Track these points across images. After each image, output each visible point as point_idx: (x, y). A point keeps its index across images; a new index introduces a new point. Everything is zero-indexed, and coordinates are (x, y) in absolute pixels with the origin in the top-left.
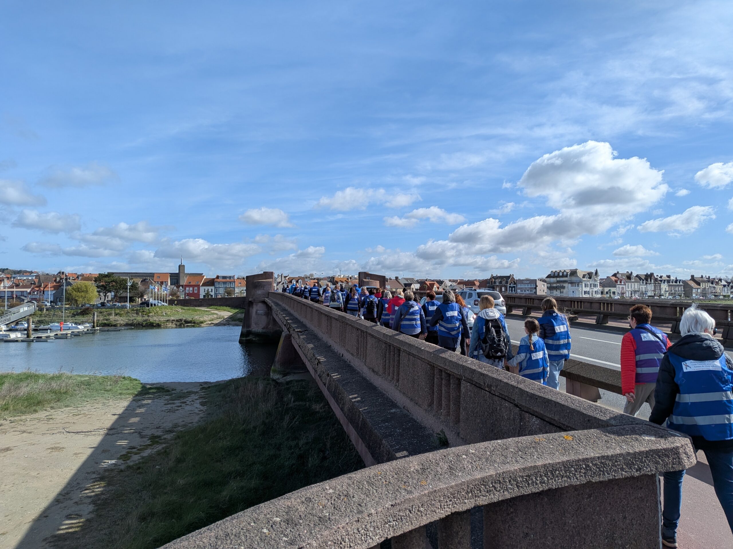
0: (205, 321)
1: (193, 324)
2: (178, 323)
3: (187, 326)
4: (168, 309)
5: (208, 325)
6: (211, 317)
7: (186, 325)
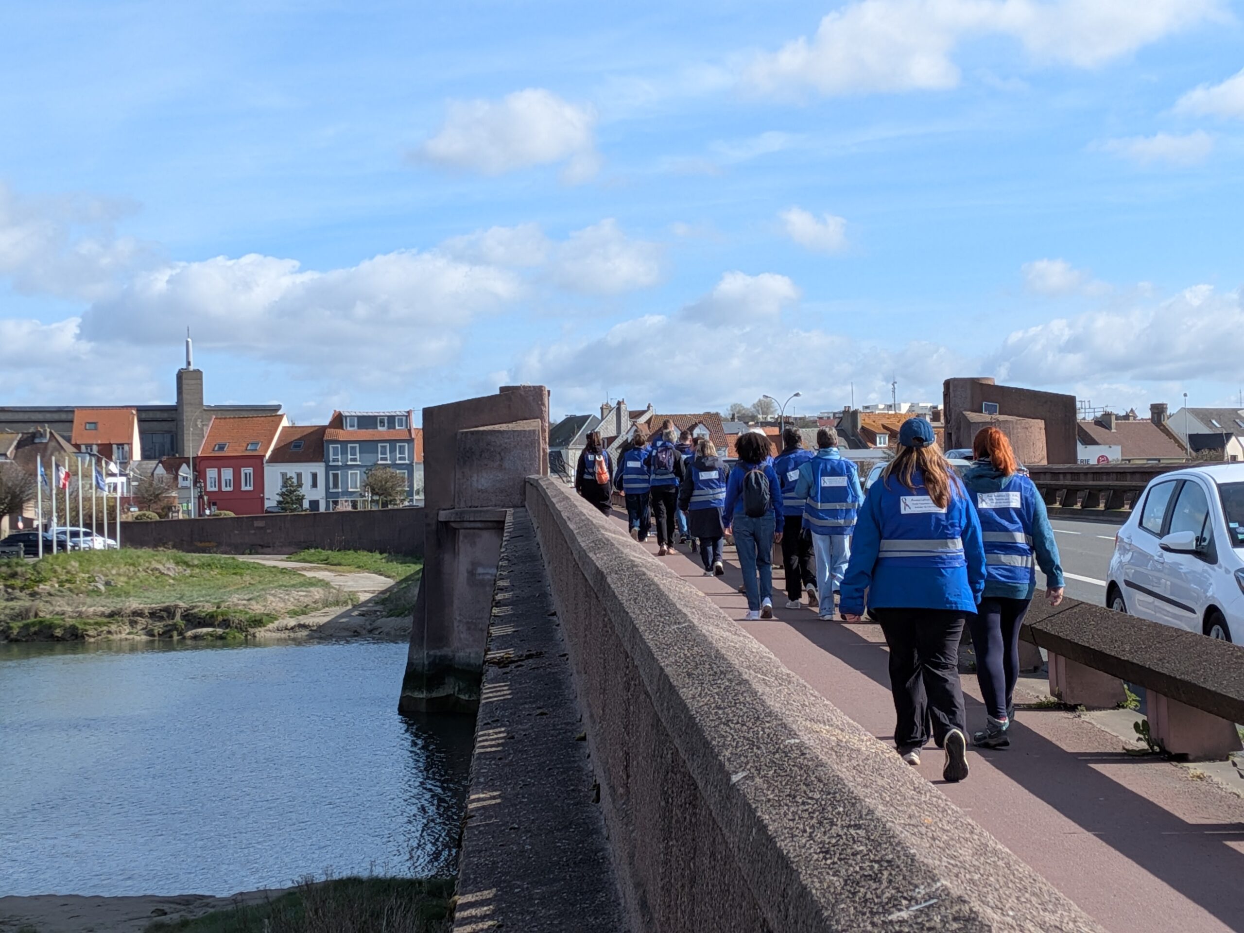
0: (272, 618)
1: (220, 631)
2: (158, 627)
3: (195, 637)
4: (116, 564)
5: (284, 635)
6: (299, 596)
7: (189, 633)
